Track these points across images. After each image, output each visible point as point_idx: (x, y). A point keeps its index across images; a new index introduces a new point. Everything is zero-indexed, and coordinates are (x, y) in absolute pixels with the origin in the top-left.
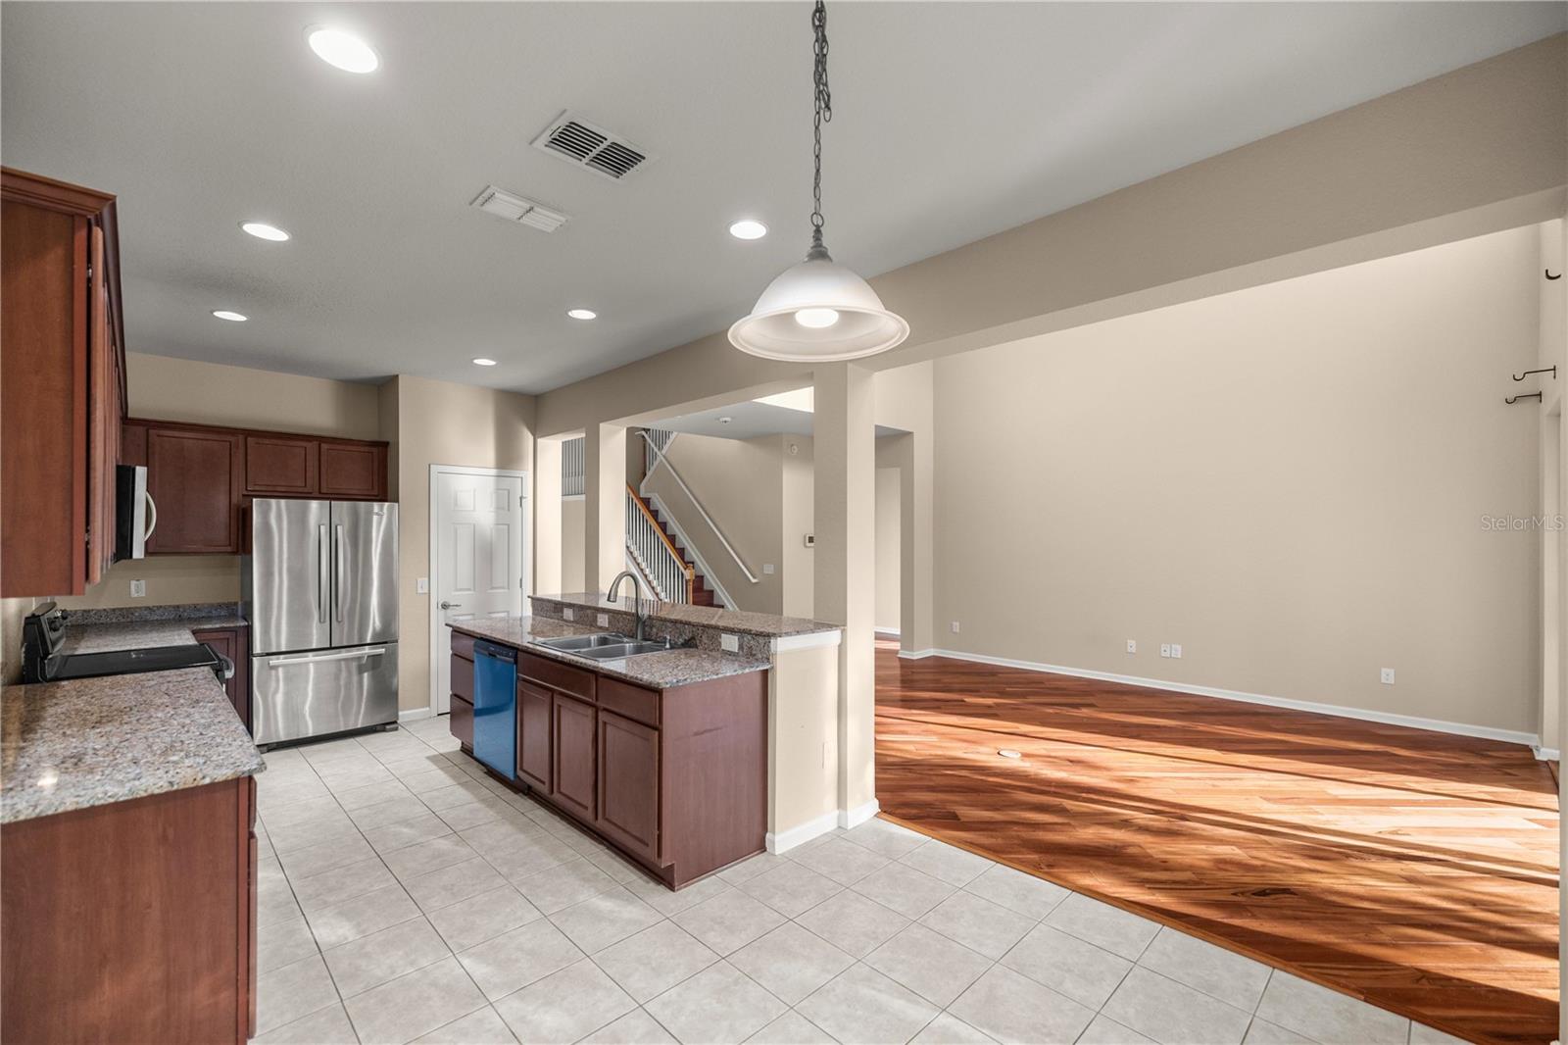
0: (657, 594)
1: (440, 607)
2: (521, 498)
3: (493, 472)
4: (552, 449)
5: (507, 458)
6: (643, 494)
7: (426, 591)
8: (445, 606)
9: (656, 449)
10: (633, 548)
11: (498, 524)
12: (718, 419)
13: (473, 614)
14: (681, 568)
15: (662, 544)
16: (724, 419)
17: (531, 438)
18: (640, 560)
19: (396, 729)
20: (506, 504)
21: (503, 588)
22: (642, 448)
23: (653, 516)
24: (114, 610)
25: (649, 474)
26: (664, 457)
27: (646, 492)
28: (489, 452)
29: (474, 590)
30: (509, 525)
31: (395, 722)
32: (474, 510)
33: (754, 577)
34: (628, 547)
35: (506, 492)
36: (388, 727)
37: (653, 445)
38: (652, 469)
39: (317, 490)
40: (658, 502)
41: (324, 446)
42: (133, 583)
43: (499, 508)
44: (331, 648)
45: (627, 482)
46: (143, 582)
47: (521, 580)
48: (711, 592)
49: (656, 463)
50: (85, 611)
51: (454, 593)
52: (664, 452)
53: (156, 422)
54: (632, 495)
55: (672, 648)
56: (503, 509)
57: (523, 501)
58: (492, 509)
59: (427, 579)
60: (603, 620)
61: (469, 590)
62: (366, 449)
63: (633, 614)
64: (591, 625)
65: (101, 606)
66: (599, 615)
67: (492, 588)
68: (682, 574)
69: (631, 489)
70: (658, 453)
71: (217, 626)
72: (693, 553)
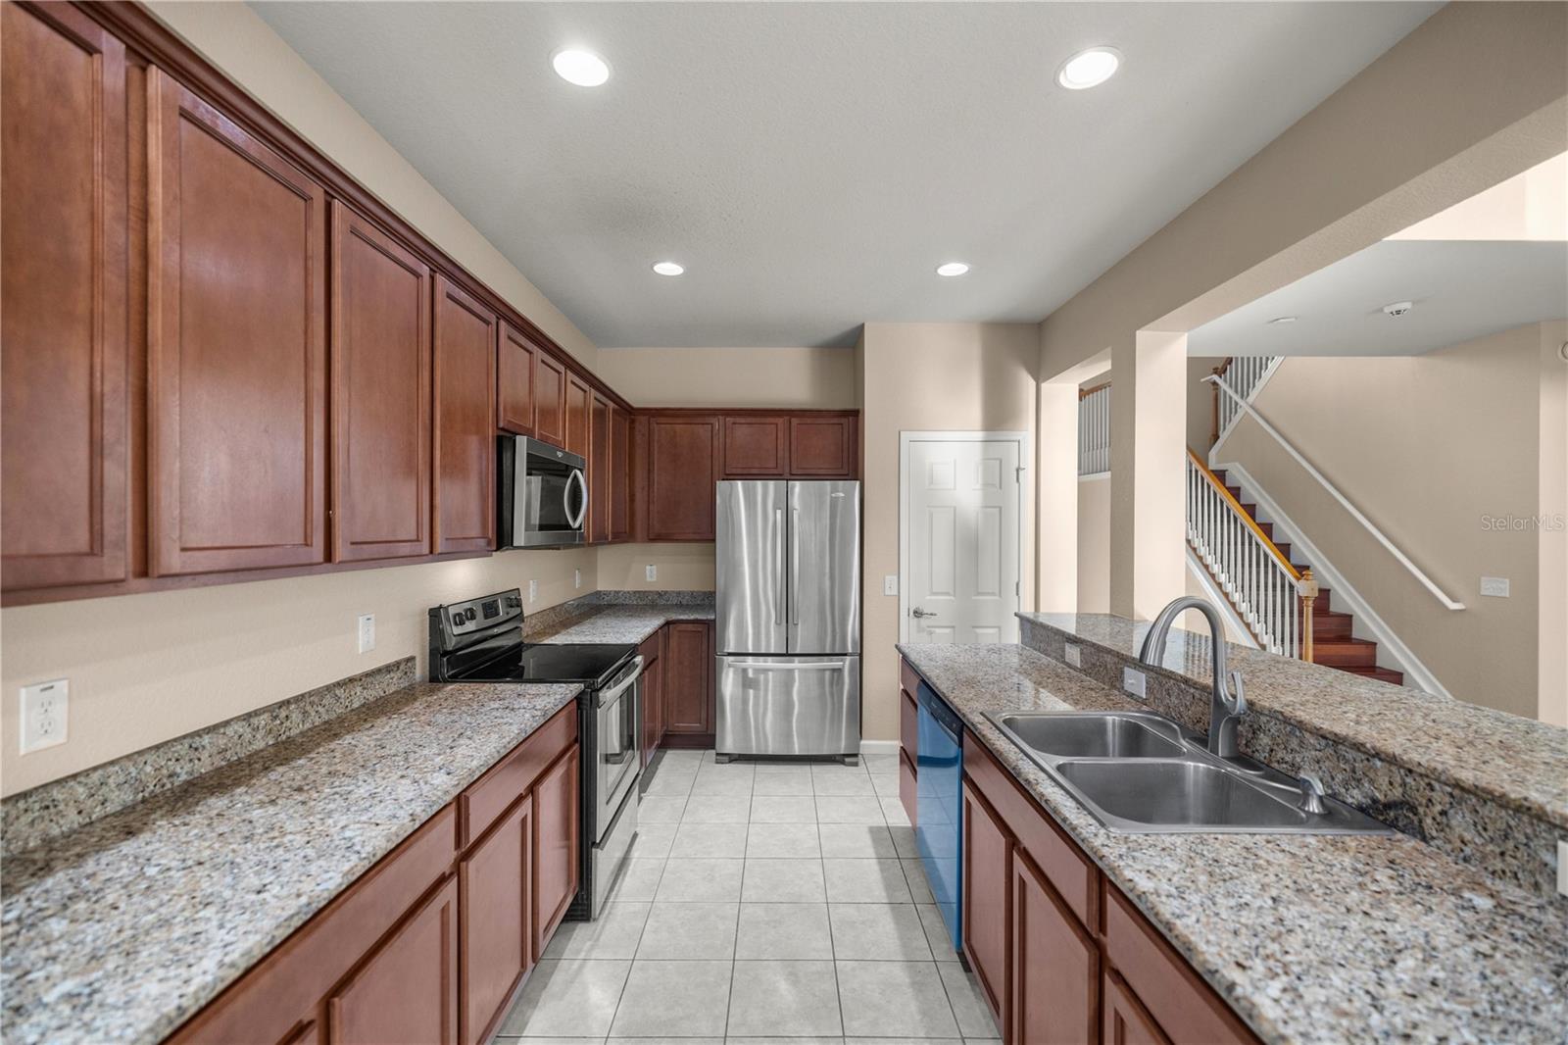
0: (1255, 636)
1: (912, 613)
2: (1018, 470)
3: (980, 435)
4: (1062, 395)
5: (998, 416)
6: (1213, 465)
7: (896, 593)
8: (918, 614)
9: (1236, 398)
10: (1197, 543)
11: (986, 507)
12: (1382, 310)
13: (953, 627)
14: (1290, 577)
15: (1250, 537)
16: (1398, 307)
17: (1032, 383)
18: (1209, 560)
19: (856, 764)
20: (997, 479)
21: (993, 594)
22: (1212, 402)
23: (1233, 496)
24: (635, 592)
25: (1224, 436)
26: (1251, 406)
27: (1218, 462)
28: (973, 408)
29: (954, 596)
30: (1000, 508)
31: (856, 755)
32: (955, 489)
33: (1454, 600)
34: (1188, 541)
35: (998, 462)
36: (847, 760)
37: (1230, 392)
38: (1230, 427)
39: (787, 470)
40: (1238, 474)
41: (795, 421)
42: (648, 568)
43: (986, 485)
44: (787, 655)
45: (1188, 448)
46: (654, 567)
47: (1018, 584)
48: (1347, 619)
49: (1236, 419)
50: (615, 592)
51: (928, 598)
52: (1251, 399)
53: (656, 409)
54: (1195, 465)
55: (1330, 816)
56: (993, 485)
57: (1021, 473)
58: (979, 486)
59: (896, 578)
60: (1136, 682)
61: (948, 594)
62: (835, 421)
63: (1204, 688)
64: (1113, 687)
65: (627, 589)
66: (1127, 670)
67: (979, 594)
68: (1291, 587)
69: (1195, 456)
70: (1241, 402)
71: (692, 617)
72: (1306, 549)
